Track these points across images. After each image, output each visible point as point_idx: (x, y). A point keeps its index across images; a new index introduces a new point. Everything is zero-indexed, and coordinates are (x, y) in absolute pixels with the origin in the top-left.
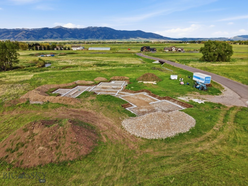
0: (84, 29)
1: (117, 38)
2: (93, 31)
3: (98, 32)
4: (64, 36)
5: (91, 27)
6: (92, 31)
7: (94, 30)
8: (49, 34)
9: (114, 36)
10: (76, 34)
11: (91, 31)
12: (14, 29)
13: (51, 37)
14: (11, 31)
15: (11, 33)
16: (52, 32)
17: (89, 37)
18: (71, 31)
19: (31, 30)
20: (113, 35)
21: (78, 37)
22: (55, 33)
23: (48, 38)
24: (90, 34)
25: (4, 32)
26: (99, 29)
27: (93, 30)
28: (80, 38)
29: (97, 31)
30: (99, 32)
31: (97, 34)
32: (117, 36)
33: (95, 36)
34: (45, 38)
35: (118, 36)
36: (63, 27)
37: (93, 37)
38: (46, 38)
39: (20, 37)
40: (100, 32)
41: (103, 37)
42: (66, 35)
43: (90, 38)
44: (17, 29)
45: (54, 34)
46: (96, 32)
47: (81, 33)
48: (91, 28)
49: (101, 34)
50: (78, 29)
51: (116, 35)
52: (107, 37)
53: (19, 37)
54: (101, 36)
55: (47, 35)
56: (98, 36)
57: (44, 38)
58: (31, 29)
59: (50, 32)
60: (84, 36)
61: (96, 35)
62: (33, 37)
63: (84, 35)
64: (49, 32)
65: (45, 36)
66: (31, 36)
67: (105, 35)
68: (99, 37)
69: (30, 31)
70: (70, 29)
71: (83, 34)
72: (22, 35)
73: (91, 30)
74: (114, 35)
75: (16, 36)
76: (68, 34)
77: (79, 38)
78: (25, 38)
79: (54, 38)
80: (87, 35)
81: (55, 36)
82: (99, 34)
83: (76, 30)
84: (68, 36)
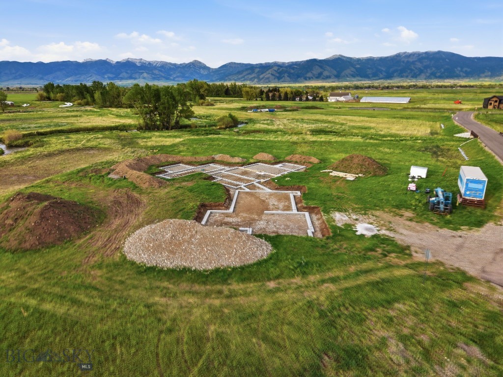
0: (387, 57)
1: (464, 75)
2: (408, 62)
3: (419, 64)
4: (343, 74)
6: (405, 62)
7: (411, 60)
8: (317, 70)
9: (458, 72)
10: (370, 69)
11: (403, 62)
12: (261, 64)
13: (319, 77)
14: (256, 68)
15: (257, 70)
16: (321, 67)
17: (395, 74)
18: (359, 64)
19: (287, 65)
20: (456, 70)
21: (371, 76)
22: (328, 67)
23: (312, 78)
24: (400, 68)
25: (247, 70)
26: (424, 55)
27: (407, 60)
28: (375, 77)
29: (416, 61)
30: (421, 63)
31: (416, 68)
32: (466, 71)
33: (409, 71)
34: (308, 79)
35: (469, 70)
36: (344, 57)
37: (404, 74)
38: (310, 78)
39: (268, 78)
40: (425, 64)
41: (428, 74)
42: (348, 72)
43: (399, 76)
44: (266, 63)
45: (325, 70)
46: (413, 63)
47: (379, 67)
49: (426, 67)
50: (375, 59)
51: (465, 69)
52: (438, 74)
53: (266, 76)
54: (426, 71)
55: (312, 73)
56: (416, 71)
57: (306, 78)
58: (288, 63)
59: (319, 66)
60: (384, 74)
61: (412, 70)
62: (288, 76)
63: (384, 70)
64: (317, 67)
65: (308, 75)
66: (286, 75)
67: (434, 69)
68: (419, 75)
69: (286, 67)
70: (359, 60)
71: (382, 69)
72: (272, 74)
73: (403, 60)
74: (459, 69)
75: (261, 76)
76: (353, 69)
77: (373, 77)
78: (275, 78)
79: (323, 79)
80: (391, 70)
81: (326, 73)
82: (420, 68)
83: (370, 60)
84: (352, 73)
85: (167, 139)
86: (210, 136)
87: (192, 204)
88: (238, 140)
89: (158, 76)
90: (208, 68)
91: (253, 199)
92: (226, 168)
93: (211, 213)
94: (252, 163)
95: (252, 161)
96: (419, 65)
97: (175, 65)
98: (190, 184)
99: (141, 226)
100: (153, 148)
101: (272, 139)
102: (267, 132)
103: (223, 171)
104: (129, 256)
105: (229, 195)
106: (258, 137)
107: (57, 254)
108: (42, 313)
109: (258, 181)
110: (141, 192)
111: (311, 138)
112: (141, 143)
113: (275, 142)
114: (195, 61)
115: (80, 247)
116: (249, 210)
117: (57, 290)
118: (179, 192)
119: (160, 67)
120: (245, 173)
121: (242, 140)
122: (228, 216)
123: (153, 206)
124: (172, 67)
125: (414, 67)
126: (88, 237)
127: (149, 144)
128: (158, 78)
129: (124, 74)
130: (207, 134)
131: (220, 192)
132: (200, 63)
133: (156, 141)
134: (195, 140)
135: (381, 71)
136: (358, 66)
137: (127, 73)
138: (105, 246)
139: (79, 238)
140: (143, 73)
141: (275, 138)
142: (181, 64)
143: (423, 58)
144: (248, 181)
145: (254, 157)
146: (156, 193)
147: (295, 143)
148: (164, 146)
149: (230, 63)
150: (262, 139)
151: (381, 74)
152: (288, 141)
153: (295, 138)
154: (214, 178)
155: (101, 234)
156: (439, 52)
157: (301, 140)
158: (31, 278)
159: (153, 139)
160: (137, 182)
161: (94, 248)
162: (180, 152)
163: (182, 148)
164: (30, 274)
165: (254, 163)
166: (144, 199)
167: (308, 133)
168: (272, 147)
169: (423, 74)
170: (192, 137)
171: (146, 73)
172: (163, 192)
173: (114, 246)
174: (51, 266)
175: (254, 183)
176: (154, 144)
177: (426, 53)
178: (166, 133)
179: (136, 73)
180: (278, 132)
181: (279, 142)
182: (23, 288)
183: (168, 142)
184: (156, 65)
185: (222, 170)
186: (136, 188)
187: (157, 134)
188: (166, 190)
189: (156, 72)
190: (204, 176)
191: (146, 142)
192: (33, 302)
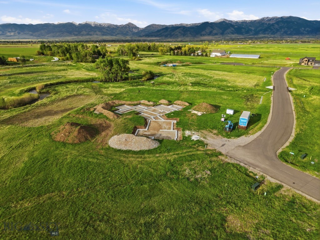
0: (255, 21)
1: (306, 33)
2: (269, 24)
4: (226, 32)
5: (268, 17)
6: (267, 24)
7: (271, 22)
8: (208, 30)
9: (302, 31)
10: (243, 29)
11: (266, 24)
13: (210, 34)
15: (169, 30)
16: (212, 27)
17: (260, 32)
18: (237, 25)
19: (189, 26)
20: (301, 29)
22: (216, 28)
23: (206, 35)
24: (263, 28)
25: (163, 29)
26: (280, 19)
27: (268, 22)
28: (247, 34)
29: (274, 24)
30: (278, 25)
31: (274, 28)
32: (307, 30)
33: (269, 30)
35: (309, 29)
36: (227, 20)
37: (266, 32)
38: (204, 35)
39: (177, 35)
40: (280, 25)
41: (282, 33)
42: (229, 31)
43: (263, 33)
44: (175, 25)
45: (214, 30)
46: (273, 25)
47: (250, 27)
48: (266, 20)
49: (281, 28)
50: (248, 22)
51: (307, 29)
52: (289, 32)
53: (175, 34)
54: (281, 30)
55: (205, 31)
56: (274, 30)
57: (201, 35)
58: (190, 24)
60: (253, 32)
61: (272, 30)
63: (253, 29)
64: (209, 27)
65: (203, 33)
67: (286, 29)
68: (276, 33)
70: (237, 22)
72: (179, 32)
73: (266, 22)
74: (303, 29)
75: (172, 34)
76: (232, 29)
77: (245, 34)
78: (181, 35)
79: (213, 35)
80: (258, 30)
81: (215, 32)
82: (277, 28)
83: (244, 23)
84: (232, 31)
85: (117, 89)
86: (139, 87)
87: (131, 127)
88: (153, 90)
89: (106, 33)
90: (138, 28)
91: (156, 124)
92: (146, 108)
93: (139, 130)
94: (158, 105)
95: (158, 104)
96: (276, 26)
97: (116, 26)
98: (130, 117)
99: (113, 135)
100: (111, 95)
101: (170, 89)
102: (169, 83)
103: (144, 110)
104: (111, 146)
105: (146, 122)
106: (163, 88)
107: (86, 145)
108: (90, 162)
109: (159, 115)
110: (110, 120)
111: (190, 88)
112: (105, 91)
113: (172, 91)
114: (130, 23)
115: (93, 142)
116: (154, 129)
117: (91, 156)
118: (126, 121)
119: (107, 27)
120: (154, 111)
121: (155, 90)
122: (145, 131)
123: (116, 127)
124: (115, 27)
125: (273, 27)
126: (95, 139)
127: (109, 92)
128: (106, 34)
129: (84, 32)
130: (137, 86)
131: (143, 121)
132: (133, 24)
133: (111, 90)
134: (131, 90)
135: (251, 30)
136: (236, 27)
137: (86, 31)
138: (102, 143)
139: (92, 140)
140: (96, 31)
141: (172, 88)
142: (120, 25)
143: (279, 22)
144: (155, 115)
145: (159, 102)
146: (117, 121)
147: (181, 92)
148: (116, 94)
149: (152, 25)
150: (165, 89)
151: (251, 32)
152: (178, 91)
153: (182, 88)
154: (140, 113)
155: (99, 138)
156: (290, 17)
157: (185, 89)
158: (81, 152)
159: (110, 88)
160: (108, 116)
161: (98, 143)
162: (124, 98)
163: (125, 95)
164: (81, 151)
165: (159, 105)
166: (112, 124)
167: (190, 84)
168: (169, 95)
169: (279, 32)
170: (130, 88)
171: (98, 31)
172: (119, 121)
173: (105, 143)
174: (86, 149)
175: (158, 116)
176: (111, 92)
177: (282, 18)
178: (116, 84)
179: (91, 31)
180: (174, 83)
181: (173, 91)
182: (81, 155)
183: (118, 91)
184: (104, 26)
185: (144, 108)
186: (107, 118)
187: (111, 85)
188: (120, 120)
189: (105, 30)
190: (136, 112)
191: (107, 91)
192: (86, 159)
